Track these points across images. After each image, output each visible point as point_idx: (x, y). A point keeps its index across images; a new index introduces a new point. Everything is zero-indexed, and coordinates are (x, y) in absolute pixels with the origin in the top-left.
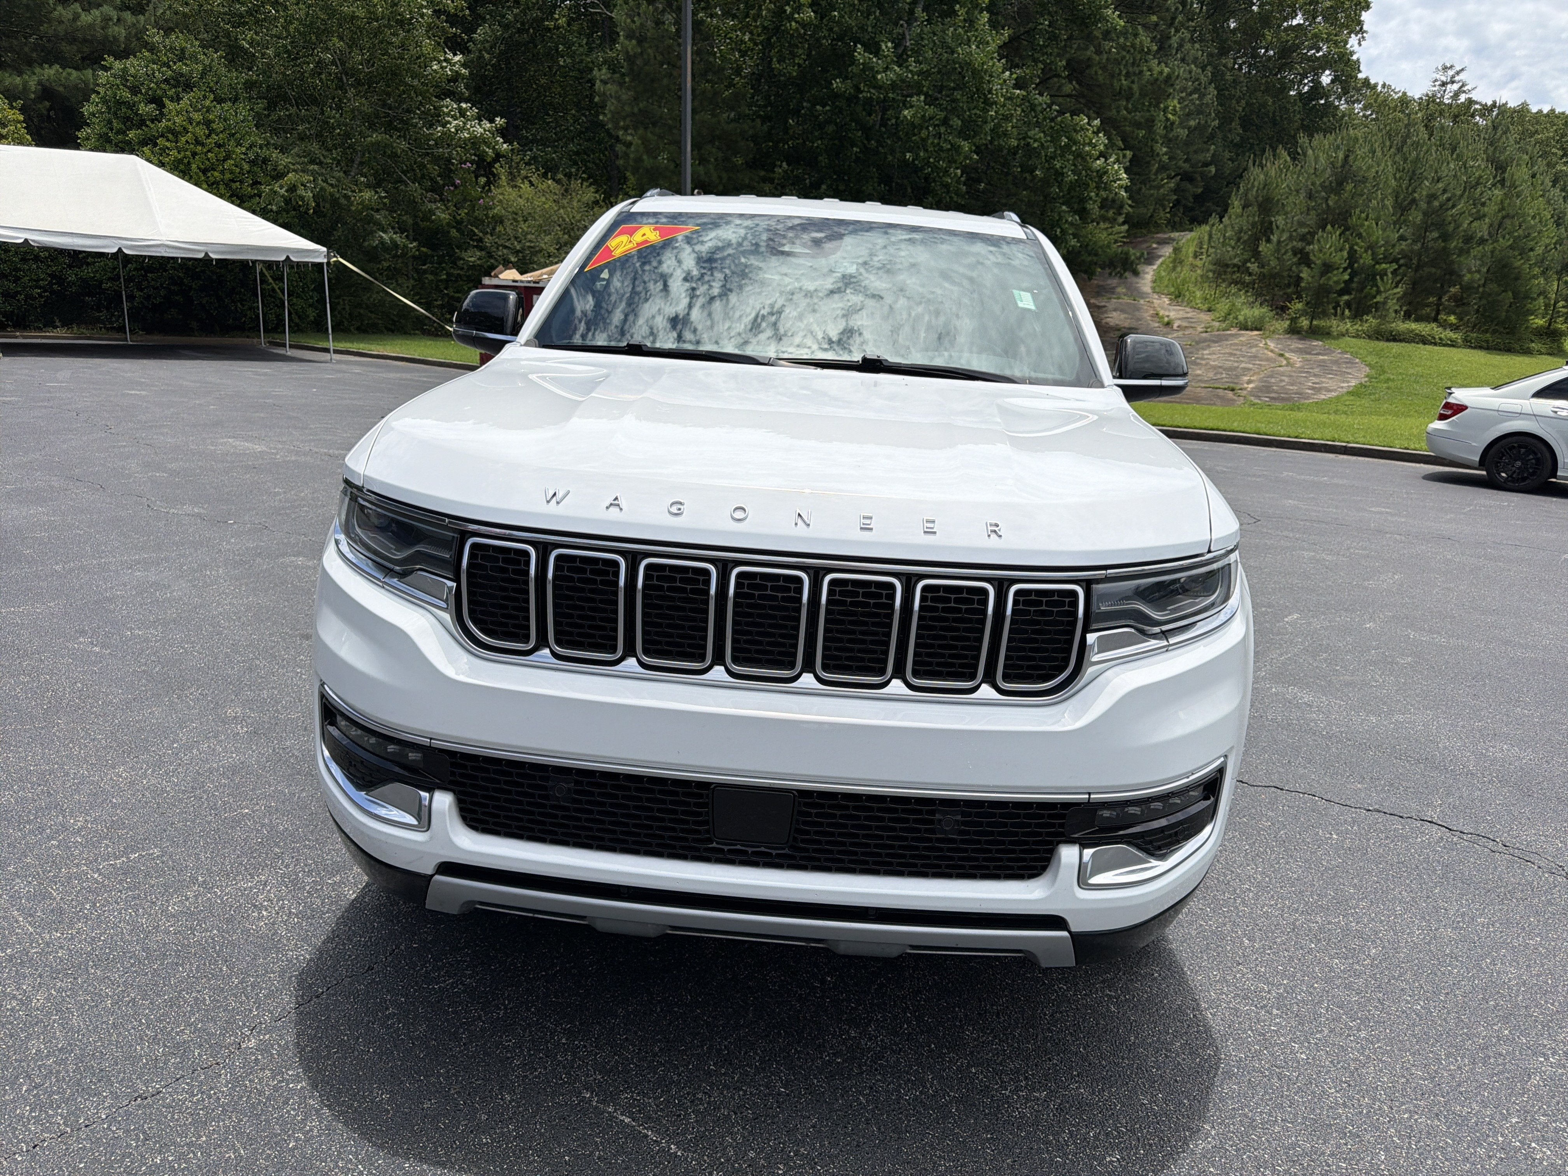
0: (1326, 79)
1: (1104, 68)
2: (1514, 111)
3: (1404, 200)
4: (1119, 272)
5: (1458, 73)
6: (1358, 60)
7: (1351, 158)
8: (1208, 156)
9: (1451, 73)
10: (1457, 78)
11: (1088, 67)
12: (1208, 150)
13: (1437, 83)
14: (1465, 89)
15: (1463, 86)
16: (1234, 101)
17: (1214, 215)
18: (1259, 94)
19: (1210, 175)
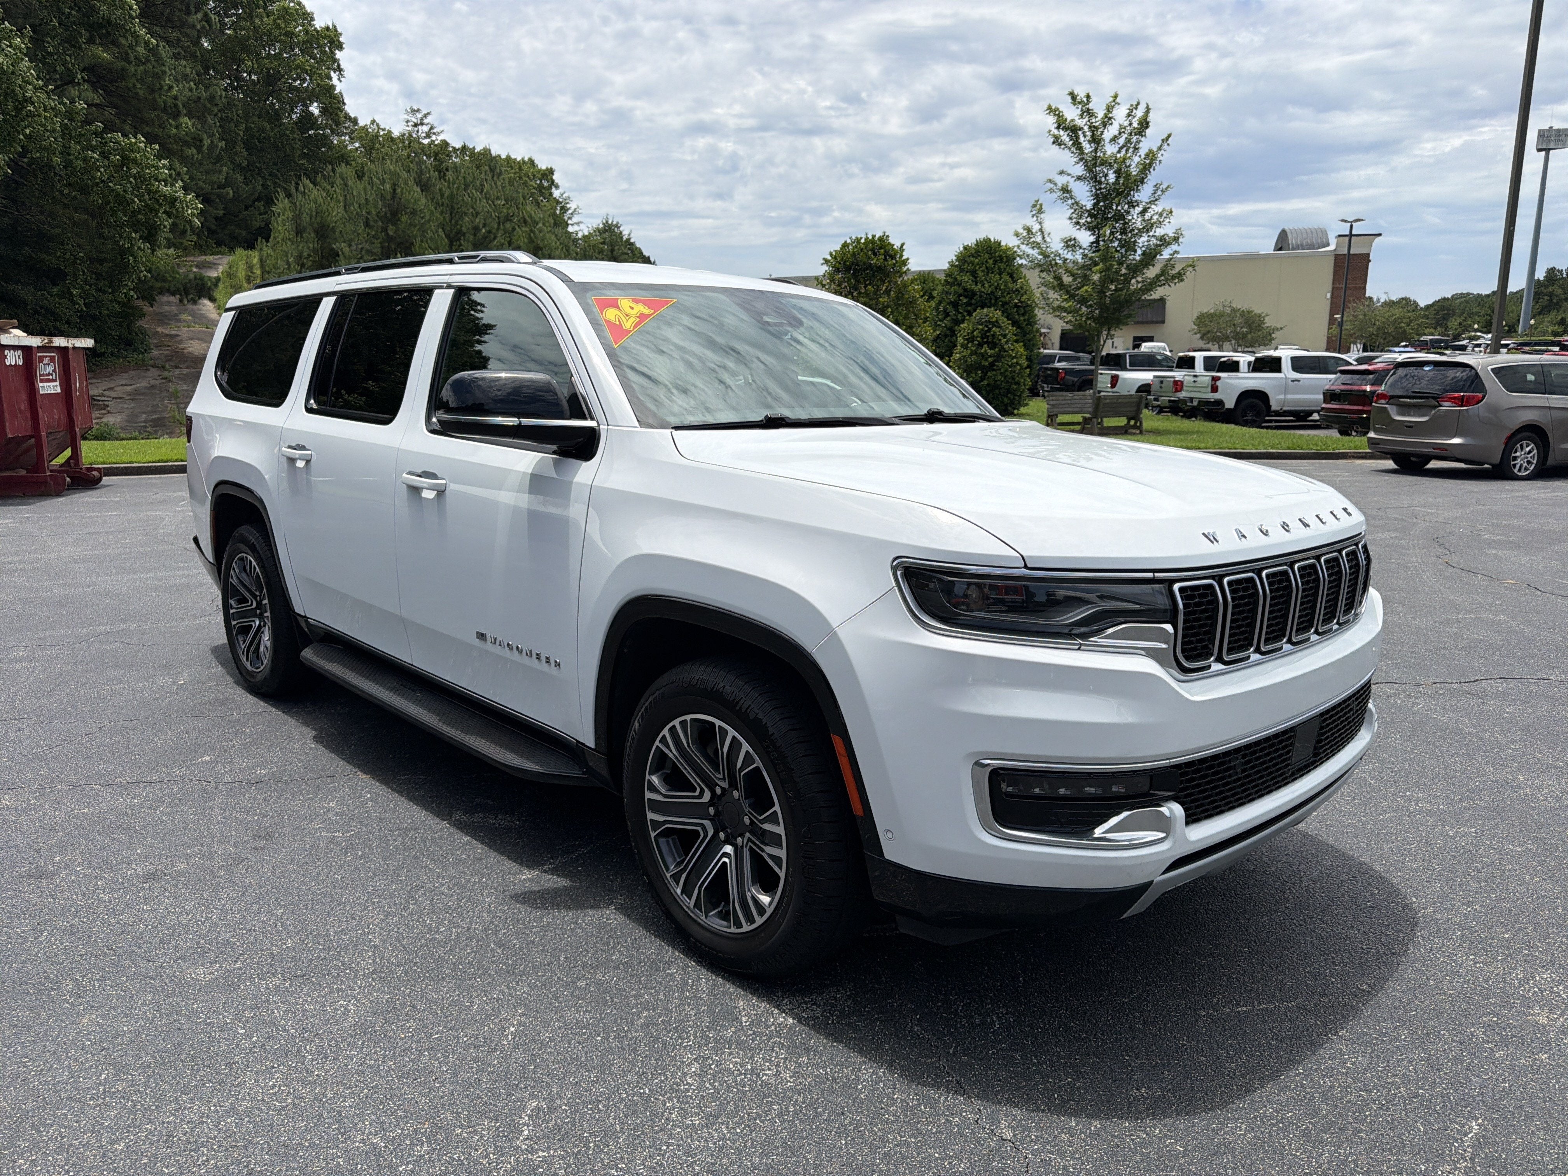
0: (315, 109)
1: (142, 80)
2: (479, 153)
3: (451, 231)
4: (192, 299)
5: (426, 116)
6: (340, 93)
7: (399, 191)
8: (222, 178)
9: (419, 116)
10: (425, 121)
11: (123, 78)
12: (221, 171)
13: (410, 124)
14: (435, 130)
15: (432, 128)
16: (232, 124)
17: (260, 238)
18: (255, 119)
19: (228, 197)
